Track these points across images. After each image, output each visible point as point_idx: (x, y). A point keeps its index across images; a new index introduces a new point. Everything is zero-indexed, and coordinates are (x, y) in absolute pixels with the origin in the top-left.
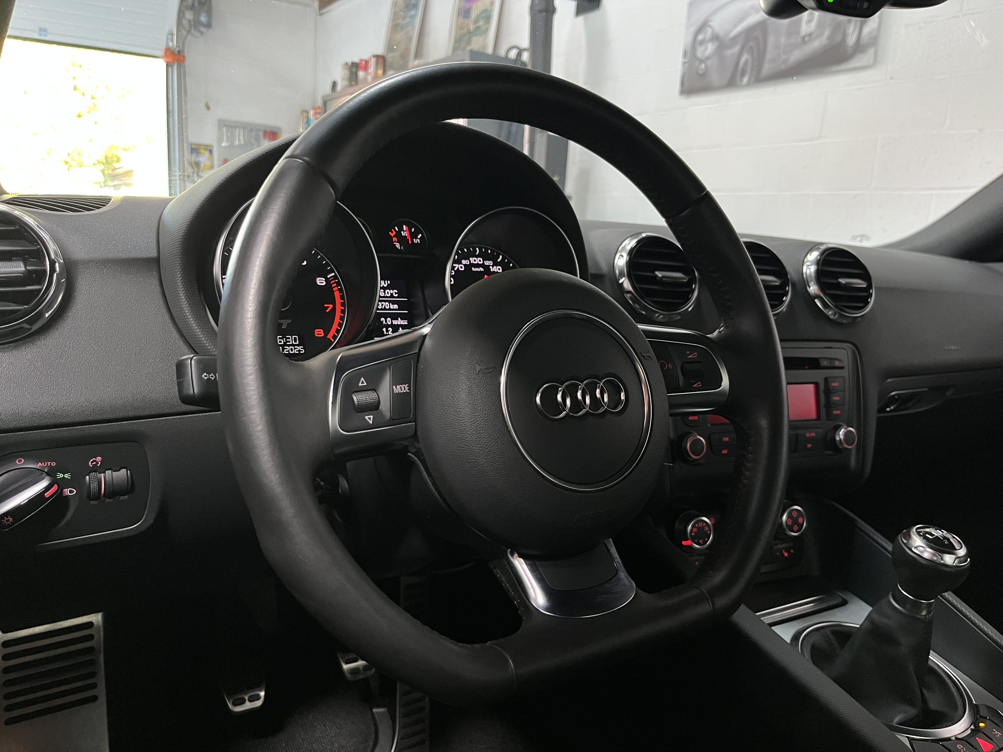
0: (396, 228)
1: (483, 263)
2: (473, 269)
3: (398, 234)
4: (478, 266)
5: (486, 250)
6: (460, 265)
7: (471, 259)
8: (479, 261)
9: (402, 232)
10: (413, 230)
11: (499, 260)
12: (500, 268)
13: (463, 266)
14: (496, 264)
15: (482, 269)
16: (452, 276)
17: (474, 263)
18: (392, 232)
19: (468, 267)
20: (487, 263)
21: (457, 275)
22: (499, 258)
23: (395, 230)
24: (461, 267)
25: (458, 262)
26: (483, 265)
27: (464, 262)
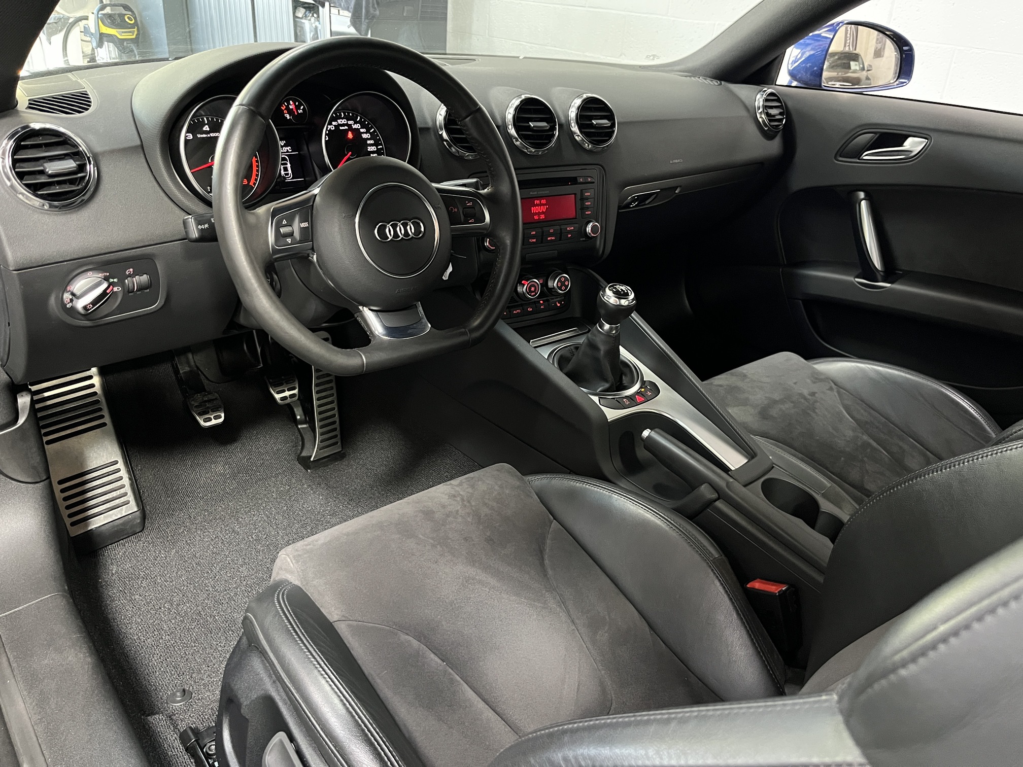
0: (285, 103)
1: (347, 123)
2: (341, 128)
3: (287, 108)
4: (343, 125)
5: (349, 114)
6: (332, 126)
7: (338, 121)
8: (344, 121)
9: (290, 106)
10: (297, 104)
11: (358, 120)
12: (359, 125)
13: (333, 126)
14: (356, 123)
15: (346, 127)
16: (326, 134)
17: (341, 123)
18: (283, 107)
19: (337, 127)
20: (350, 122)
21: (330, 133)
22: (357, 118)
23: (285, 105)
24: (332, 127)
25: (330, 124)
26: (347, 125)
27: (334, 123)
